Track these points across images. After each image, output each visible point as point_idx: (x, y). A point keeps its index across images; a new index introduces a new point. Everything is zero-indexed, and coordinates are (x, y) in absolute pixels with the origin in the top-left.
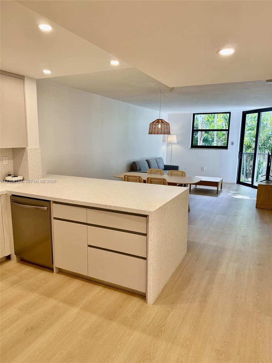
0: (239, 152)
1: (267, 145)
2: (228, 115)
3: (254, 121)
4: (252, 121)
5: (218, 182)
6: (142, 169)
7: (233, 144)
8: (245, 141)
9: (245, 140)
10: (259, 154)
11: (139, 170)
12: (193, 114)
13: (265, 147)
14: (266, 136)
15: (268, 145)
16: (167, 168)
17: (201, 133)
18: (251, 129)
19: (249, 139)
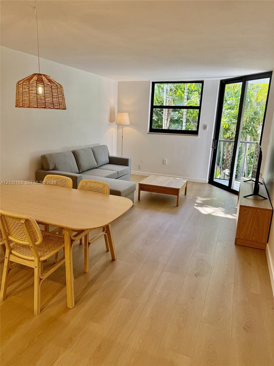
0: (214, 140)
1: (249, 128)
2: (201, 84)
3: (235, 97)
4: (232, 97)
5: (179, 189)
6: (59, 167)
7: (205, 127)
8: (222, 123)
9: (223, 121)
10: (241, 142)
11: (53, 170)
12: (152, 82)
13: (247, 131)
14: (249, 117)
15: (251, 128)
16: (113, 161)
17: (168, 111)
18: (230, 108)
19: (228, 120)
